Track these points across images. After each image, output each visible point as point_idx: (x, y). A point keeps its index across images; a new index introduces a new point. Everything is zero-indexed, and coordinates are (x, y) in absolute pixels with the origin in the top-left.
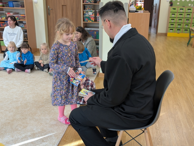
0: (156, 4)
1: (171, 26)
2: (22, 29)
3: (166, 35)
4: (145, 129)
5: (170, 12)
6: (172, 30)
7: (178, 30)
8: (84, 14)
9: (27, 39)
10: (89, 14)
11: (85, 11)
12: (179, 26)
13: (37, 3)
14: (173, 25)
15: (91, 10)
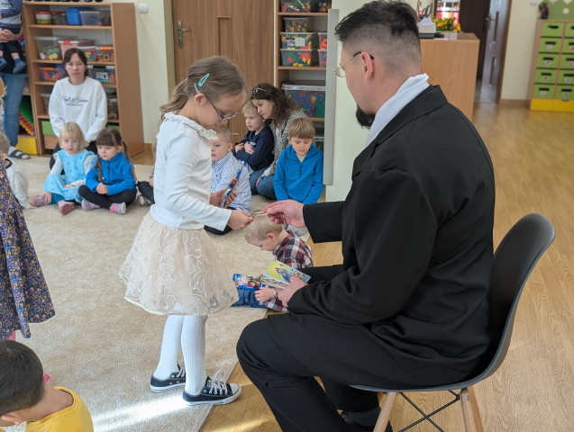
0: (498, 14)
1: (543, 80)
2: (105, 88)
3: (526, 105)
4: (464, 390)
5: (539, 36)
6: (545, 92)
7: (564, 90)
8: (281, 45)
9: (115, 115)
10: (297, 45)
11: (285, 35)
12: (566, 78)
13: (145, 12)
14: (549, 74)
15: (301, 31)
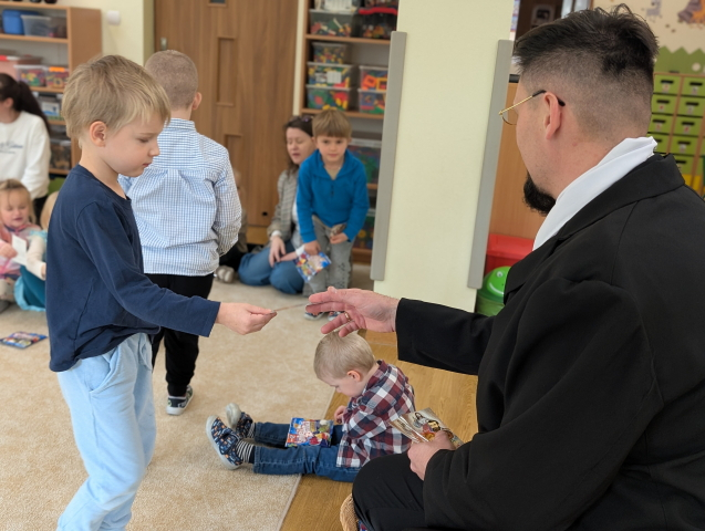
10: (330, 81)
11: (313, 67)
15: (336, 62)
